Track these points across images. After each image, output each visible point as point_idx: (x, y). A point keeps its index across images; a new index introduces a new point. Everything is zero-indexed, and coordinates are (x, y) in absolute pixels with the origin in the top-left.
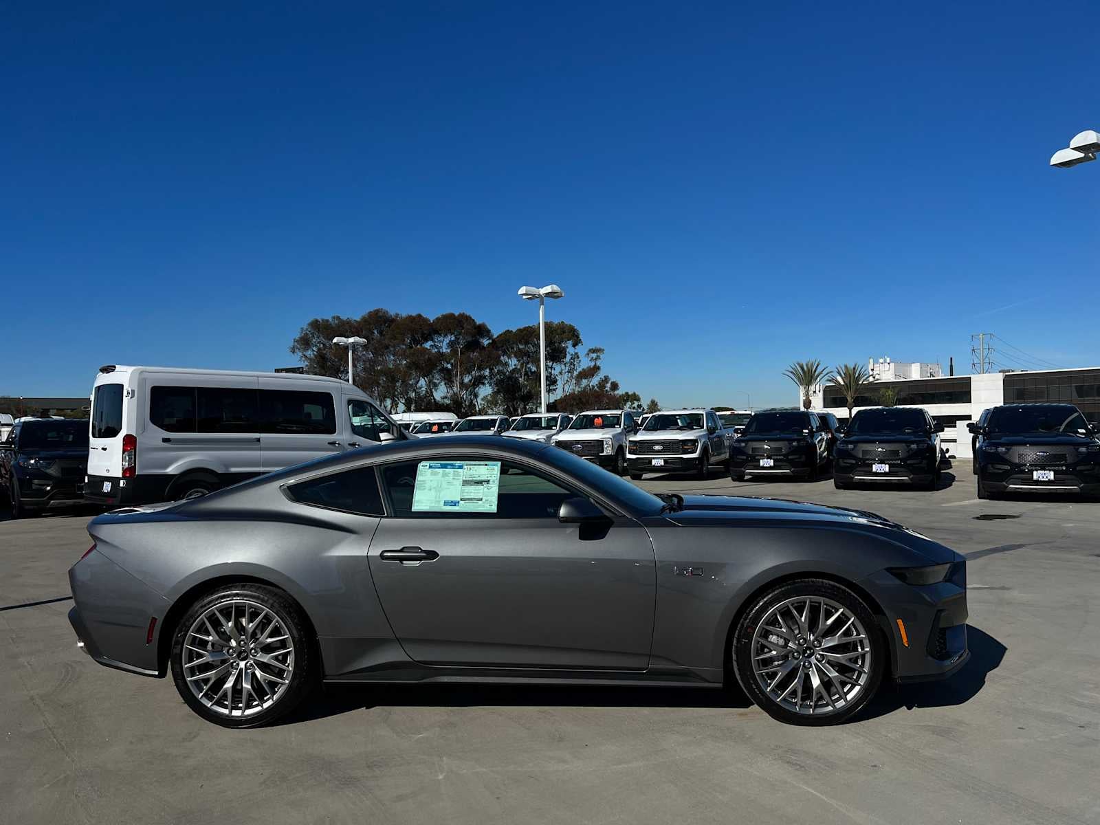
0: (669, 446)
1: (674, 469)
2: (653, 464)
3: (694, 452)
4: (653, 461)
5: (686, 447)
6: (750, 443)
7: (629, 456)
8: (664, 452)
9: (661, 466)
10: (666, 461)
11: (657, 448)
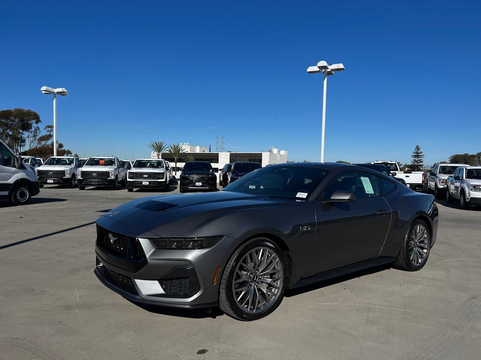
0: (151, 175)
1: (153, 187)
2: (143, 184)
3: (163, 178)
4: (143, 182)
5: (159, 176)
6: (191, 175)
7: (128, 180)
8: (149, 178)
9: (147, 185)
10: (150, 182)
11: (145, 176)
